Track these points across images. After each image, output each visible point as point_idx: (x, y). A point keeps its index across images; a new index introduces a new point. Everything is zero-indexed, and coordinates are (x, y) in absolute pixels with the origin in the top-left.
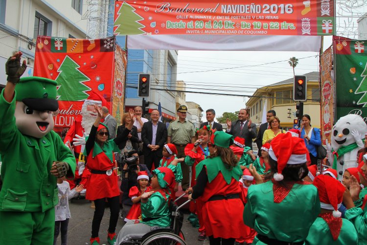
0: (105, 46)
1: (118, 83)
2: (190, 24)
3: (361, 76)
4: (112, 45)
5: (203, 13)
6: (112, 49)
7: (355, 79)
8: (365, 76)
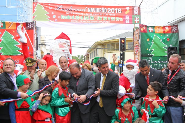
2: (73, 17)
3: (152, 42)
4: (32, 26)
5: (79, 12)
7: (149, 44)
8: (153, 42)
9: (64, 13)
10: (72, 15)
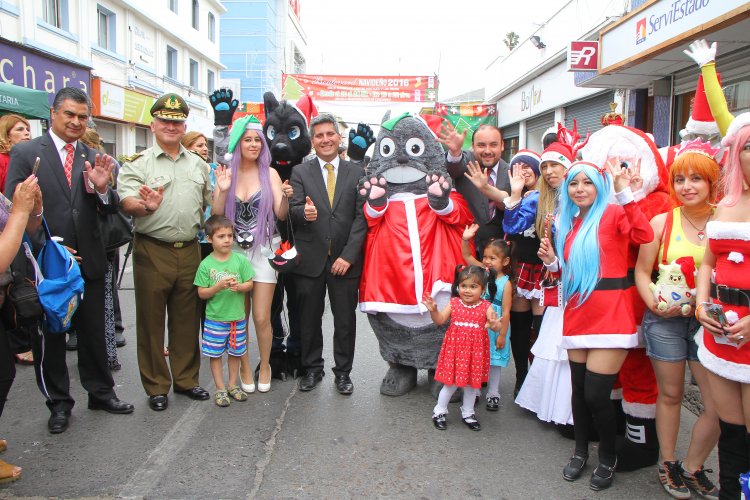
2: (337, 94)
5: (347, 86)
9: (325, 88)
10: (336, 90)
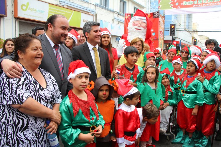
0: (155, 15)
1: (161, 31)
2: (195, 2)
4: (158, 15)
6: (158, 17)
